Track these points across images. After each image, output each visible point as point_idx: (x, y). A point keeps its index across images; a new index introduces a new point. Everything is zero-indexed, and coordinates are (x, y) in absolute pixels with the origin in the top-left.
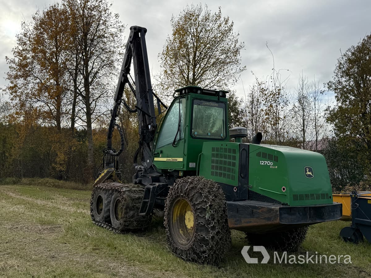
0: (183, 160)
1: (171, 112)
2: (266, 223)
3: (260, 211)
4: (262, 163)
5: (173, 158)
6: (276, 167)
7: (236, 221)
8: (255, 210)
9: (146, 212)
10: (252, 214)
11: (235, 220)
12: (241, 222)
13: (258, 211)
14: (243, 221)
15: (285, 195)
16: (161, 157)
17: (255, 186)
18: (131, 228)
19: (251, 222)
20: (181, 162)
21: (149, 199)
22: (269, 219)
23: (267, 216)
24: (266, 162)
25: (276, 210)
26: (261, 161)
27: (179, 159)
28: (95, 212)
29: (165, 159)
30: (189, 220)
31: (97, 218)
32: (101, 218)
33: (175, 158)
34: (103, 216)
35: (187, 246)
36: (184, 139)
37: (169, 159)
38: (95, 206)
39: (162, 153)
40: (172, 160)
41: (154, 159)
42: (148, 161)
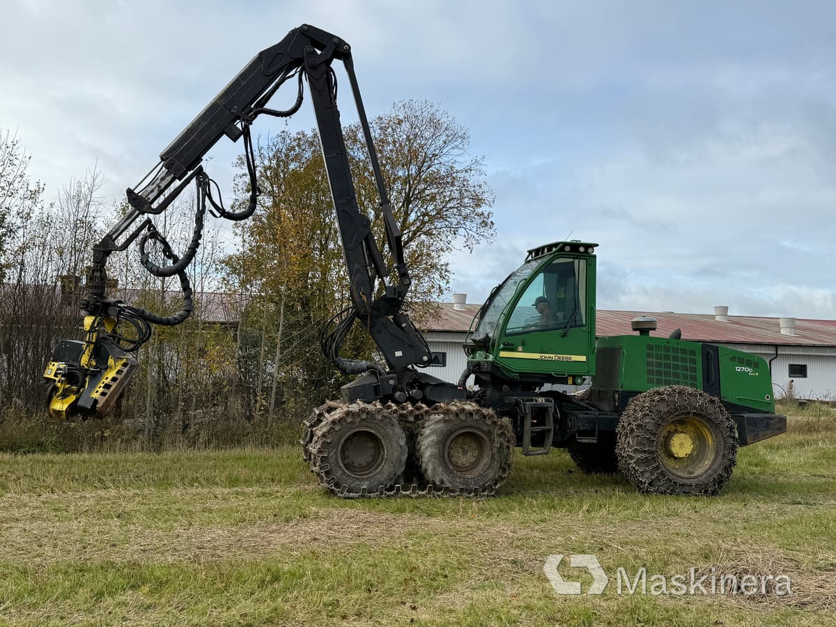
0: (588, 358)
4: (738, 369)
6: (757, 374)
9: (547, 448)
15: (770, 403)
16: (520, 352)
17: (730, 396)
20: (582, 363)
24: (744, 368)
26: (736, 367)
27: (575, 358)
28: (340, 472)
29: (536, 356)
30: (682, 445)
31: (357, 482)
32: (386, 479)
33: (566, 356)
34: (395, 474)
35: (700, 478)
36: (586, 325)
37: (547, 355)
38: (336, 458)
39: (523, 344)
40: (556, 358)
41: (498, 354)
42: (399, 354)
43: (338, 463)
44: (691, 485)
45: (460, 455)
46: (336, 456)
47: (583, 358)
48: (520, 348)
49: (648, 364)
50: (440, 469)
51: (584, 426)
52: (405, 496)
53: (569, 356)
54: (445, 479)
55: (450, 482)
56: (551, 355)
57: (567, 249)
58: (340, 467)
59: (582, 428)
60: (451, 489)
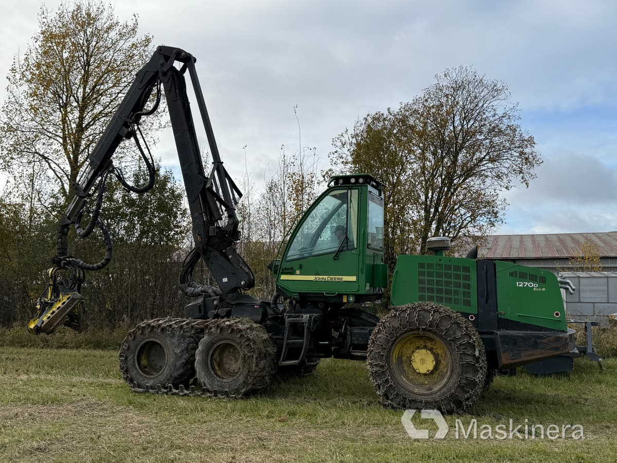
0: (358, 278)
1: (319, 206)
2: (552, 354)
3: (545, 341)
4: (520, 284)
5: (331, 277)
6: (544, 289)
7: (513, 356)
8: (538, 340)
9: (300, 359)
10: (536, 345)
11: (511, 354)
12: (521, 356)
13: (543, 341)
14: (523, 355)
15: (560, 321)
16: (298, 275)
17: (509, 313)
18: (259, 387)
19: (534, 354)
20: (353, 283)
21: (303, 339)
22: (557, 349)
23: (554, 345)
24: (527, 283)
25: (565, 338)
26: (517, 283)
27: (346, 278)
28: (135, 372)
29: (312, 278)
30: (423, 361)
31: (146, 380)
32: (164, 380)
33: (337, 277)
34: (171, 376)
35: (434, 396)
36: (357, 248)
37: (321, 277)
38: (134, 361)
39: (301, 267)
40: (329, 279)
41: (279, 277)
42: (225, 280)
43: (135, 365)
44: (421, 402)
45: (233, 362)
46: (134, 359)
47: (354, 278)
48: (298, 272)
49: (420, 282)
50: (203, 374)
51: (358, 340)
52: (175, 394)
53: (340, 277)
54: (206, 382)
55: (210, 385)
56: (324, 277)
57: (341, 181)
58: (136, 368)
59: (356, 342)
60: (210, 390)
